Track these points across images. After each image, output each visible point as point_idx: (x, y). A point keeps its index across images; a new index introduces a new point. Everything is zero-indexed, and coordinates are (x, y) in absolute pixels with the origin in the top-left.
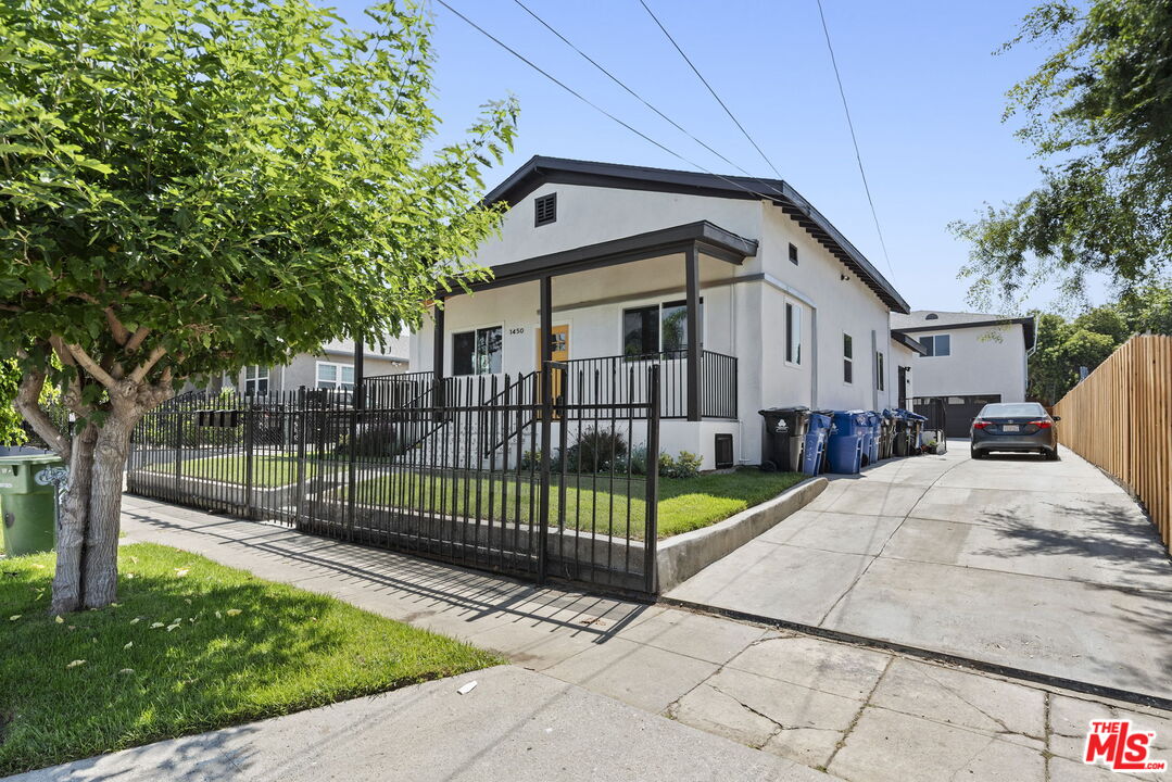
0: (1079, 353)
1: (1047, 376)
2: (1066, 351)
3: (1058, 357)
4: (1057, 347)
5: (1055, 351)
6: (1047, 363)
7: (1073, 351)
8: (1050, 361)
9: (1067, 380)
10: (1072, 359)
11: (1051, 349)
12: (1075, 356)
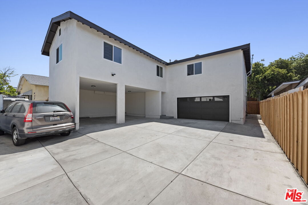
0: (272, 77)
1: (257, 88)
2: (265, 77)
3: (261, 79)
4: (261, 75)
5: (260, 77)
6: (256, 82)
7: (269, 76)
8: (258, 81)
9: (266, 90)
10: (268, 80)
11: (258, 76)
12: (269, 79)
